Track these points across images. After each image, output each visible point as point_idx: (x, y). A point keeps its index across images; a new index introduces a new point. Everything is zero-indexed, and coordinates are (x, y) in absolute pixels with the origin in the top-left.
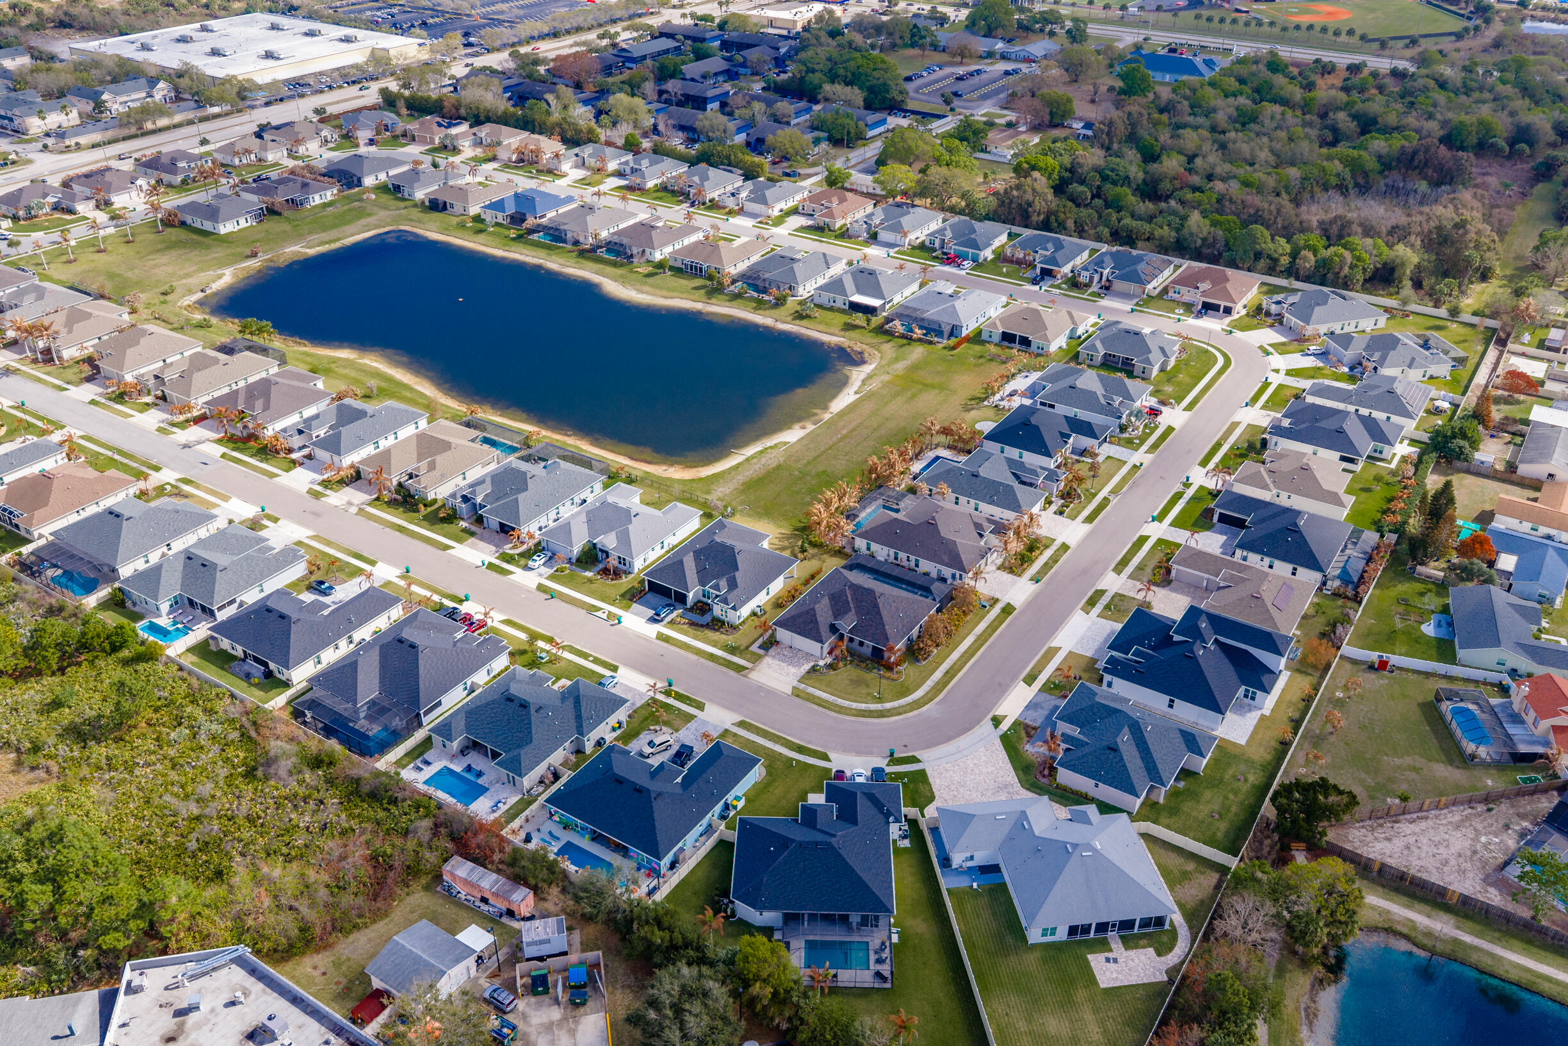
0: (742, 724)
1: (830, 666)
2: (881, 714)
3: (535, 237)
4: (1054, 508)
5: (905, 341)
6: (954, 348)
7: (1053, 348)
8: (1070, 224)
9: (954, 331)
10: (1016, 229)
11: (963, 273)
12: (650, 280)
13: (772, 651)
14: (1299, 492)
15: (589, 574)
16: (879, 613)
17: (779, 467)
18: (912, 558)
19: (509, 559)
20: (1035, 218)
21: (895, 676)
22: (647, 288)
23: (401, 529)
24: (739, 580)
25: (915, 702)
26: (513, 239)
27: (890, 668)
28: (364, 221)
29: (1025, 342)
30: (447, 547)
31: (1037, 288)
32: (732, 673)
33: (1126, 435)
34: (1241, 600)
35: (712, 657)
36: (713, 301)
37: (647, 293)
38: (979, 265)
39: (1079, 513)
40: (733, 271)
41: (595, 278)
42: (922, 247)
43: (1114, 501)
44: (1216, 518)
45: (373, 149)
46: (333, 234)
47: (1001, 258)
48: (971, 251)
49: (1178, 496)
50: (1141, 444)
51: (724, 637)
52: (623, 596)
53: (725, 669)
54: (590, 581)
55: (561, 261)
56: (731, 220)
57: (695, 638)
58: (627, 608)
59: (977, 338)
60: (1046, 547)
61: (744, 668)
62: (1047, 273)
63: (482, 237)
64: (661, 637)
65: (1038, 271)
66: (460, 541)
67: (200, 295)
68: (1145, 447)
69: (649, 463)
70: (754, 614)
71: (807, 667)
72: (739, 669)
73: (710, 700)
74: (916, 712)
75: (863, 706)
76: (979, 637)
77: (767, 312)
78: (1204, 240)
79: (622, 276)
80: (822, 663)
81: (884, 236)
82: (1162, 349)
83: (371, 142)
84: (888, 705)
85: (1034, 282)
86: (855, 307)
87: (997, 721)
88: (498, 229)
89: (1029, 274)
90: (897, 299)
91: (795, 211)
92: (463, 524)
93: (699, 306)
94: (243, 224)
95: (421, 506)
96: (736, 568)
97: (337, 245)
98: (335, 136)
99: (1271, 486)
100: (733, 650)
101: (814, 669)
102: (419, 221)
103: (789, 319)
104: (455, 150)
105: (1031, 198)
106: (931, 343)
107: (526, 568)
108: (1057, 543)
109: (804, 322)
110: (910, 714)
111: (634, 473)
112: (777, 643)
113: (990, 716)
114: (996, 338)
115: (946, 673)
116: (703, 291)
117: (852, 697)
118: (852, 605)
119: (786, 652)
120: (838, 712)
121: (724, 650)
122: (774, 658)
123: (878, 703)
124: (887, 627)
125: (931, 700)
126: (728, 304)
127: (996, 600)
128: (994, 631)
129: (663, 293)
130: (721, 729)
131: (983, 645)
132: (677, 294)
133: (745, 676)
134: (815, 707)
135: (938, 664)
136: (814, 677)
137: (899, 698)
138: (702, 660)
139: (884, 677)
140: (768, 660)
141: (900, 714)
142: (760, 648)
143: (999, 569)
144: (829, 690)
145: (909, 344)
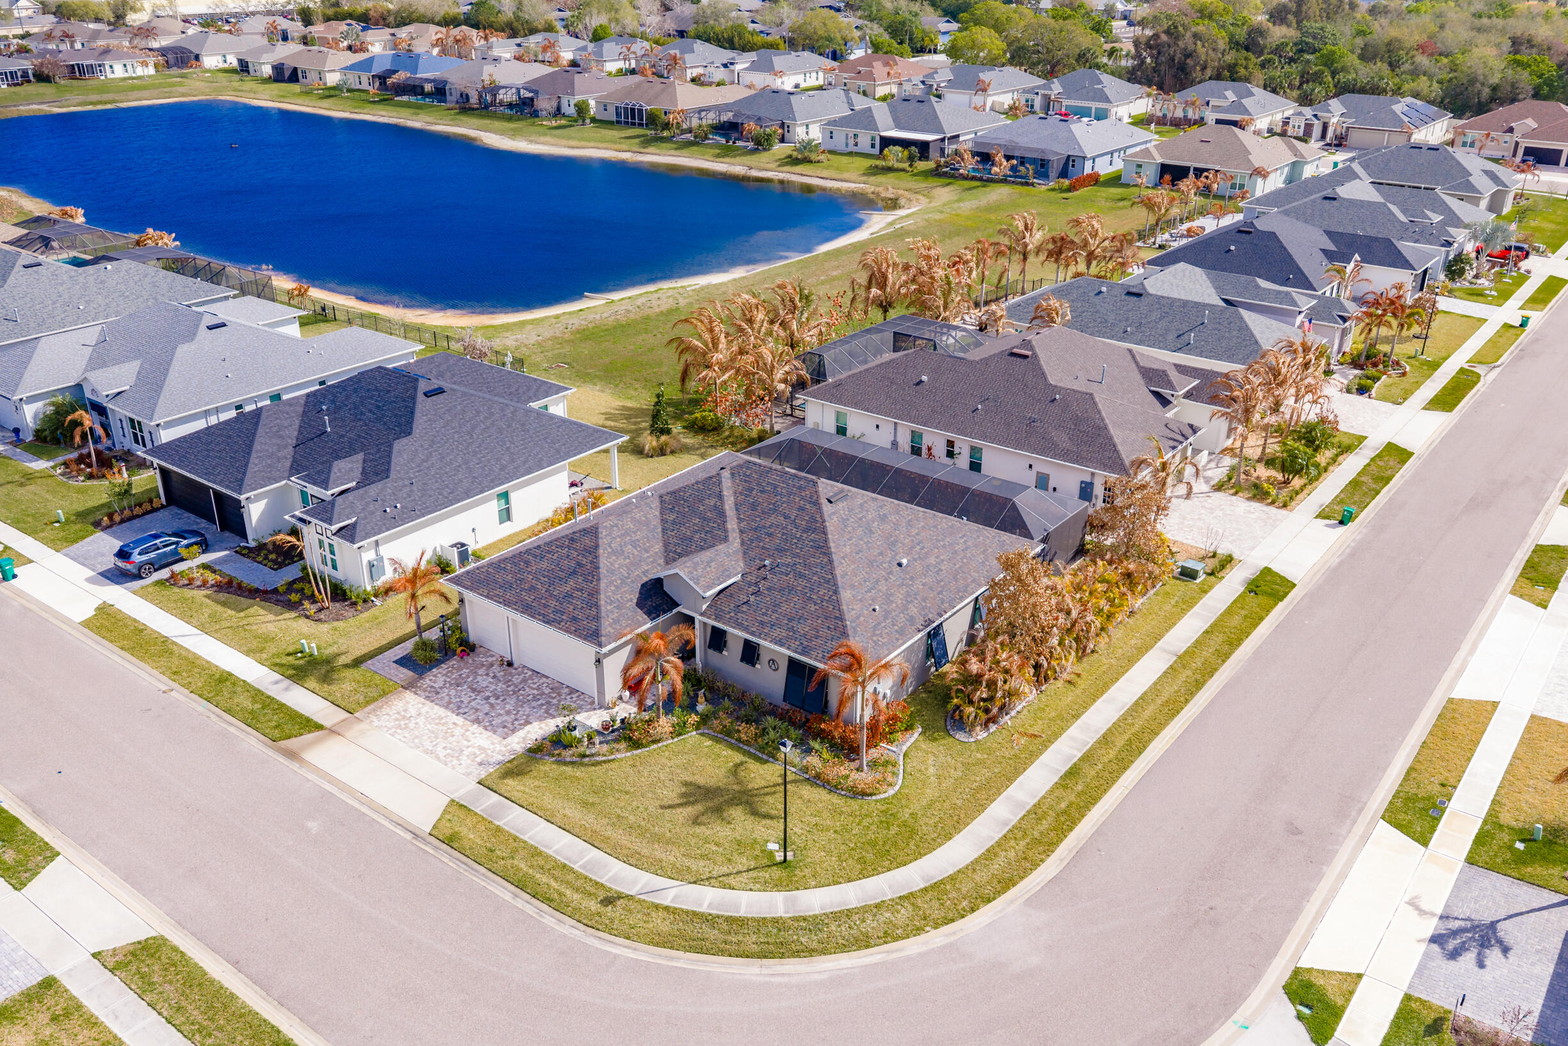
1: (625, 734)
2: (779, 940)
3: (403, 98)
4: (1342, 381)
5: (978, 183)
6: (1065, 190)
9: (1067, 168)
12: (558, 132)
13: (437, 677)
15: (42, 465)
16: (823, 548)
17: (672, 311)
18: (963, 445)
21: (861, 777)
22: (546, 140)
24: (398, 459)
25: (936, 889)
26: (374, 102)
27: (848, 749)
32: (252, 742)
33: (1462, 286)
36: (651, 149)
39: (1410, 391)
41: (472, 133)
43: (1488, 378)
46: (108, 96)
47: (1145, 121)
48: (1095, 105)
50: (1504, 296)
51: (304, 625)
52: (82, 514)
53: (235, 729)
55: (429, 119)
57: (209, 626)
58: (61, 542)
59: (1112, 181)
60: (1346, 449)
61: (309, 725)
63: (329, 103)
64: (104, 619)
68: (1515, 302)
71: (539, 729)
73: (87, 841)
74: (935, 938)
75: (706, 898)
76: (1183, 660)
77: (738, 159)
78: (1495, 89)
79: (514, 130)
80: (594, 719)
84: (817, 900)
87: (1315, 1001)
88: (358, 96)
93: (624, 156)
96: (405, 427)
100: (308, 669)
101: (558, 743)
102: (252, 92)
103: (773, 166)
105: (1191, 47)
106: (1025, 184)
108: (1376, 444)
109: (799, 169)
110: (912, 946)
112: (468, 647)
113: (1277, 973)
114: (1149, 174)
115: (1073, 773)
116: (637, 140)
117: (672, 856)
118: (732, 524)
119: (483, 681)
120: (591, 922)
121: (276, 666)
122: (433, 695)
123: (778, 886)
124: (846, 595)
125: (1006, 883)
126: (673, 152)
127: (1227, 561)
128: (1234, 643)
129: (572, 143)
130: (26, 979)
131: (1199, 685)
132: (592, 144)
133: (292, 755)
134: (504, 892)
135: (1040, 742)
136: (547, 766)
137: (867, 870)
138: (180, 695)
139: (818, 780)
140: (410, 703)
141: (863, 942)
142: (403, 662)
143: (1219, 487)
144: (590, 820)
145: (984, 186)
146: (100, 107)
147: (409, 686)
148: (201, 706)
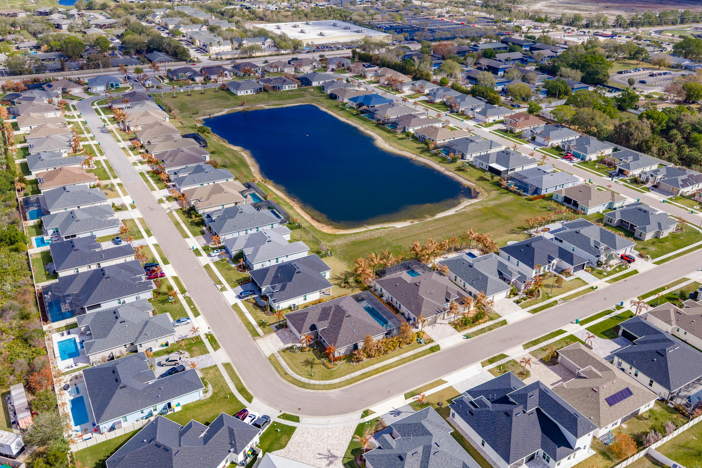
0: (227, 366)
1: (302, 349)
2: (304, 385)
3: (363, 115)
4: (516, 298)
6: (531, 200)
7: (591, 211)
8: (654, 149)
9: (537, 191)
10: (619, 147)
11: (572, 164)
12: (400, 141)
13: (280, 331)
14: (693, 332)
15: (233, 266)
16: (341, 326)
17: (379, 238)
18: (398, 302)
19: (206, 249)
20: (632, 143)
21: (330, 366)
22: (395, 144)
23: (177, 224)
24: (287, 287)
25: (329, 385)
26: (354, 115)
27: (331, 361)
28: (298, 99)
29: (576, 204)
30: (188, 237)
31: (610, 179)
32: (250, 336)
33: (600, 269)
34: (583, 389)
35: (248, 324)
36: (422, 155)
37: (393, 147)
38: (584, 162)
39: (531, 305)
40: (439, 142)
41: (375, 136)
42: (558, 148)
43: (560, 305)
44: (620, 332)
45: (332, 73)
46: (281, 102)
47: (601, 161)
48: (582, 153)
49: (609, 312)
50: (606, 276)
51: (264, 315)
52: (237, 281)
53: (248, 333)
54: (230, 269)
55: (366, 127)
56: (466, 122)
57: (250, 312)
58: (233, 287)
59: (550, 198)
60: (491, 319)
61: (258, 335)
62: (621, 172)
63: (341, 113)
64: (235, 306)
65: (617, 170)
66: (195, 234)
67: (208, 117)
68: (608, 279)
69: (318, 221)
70: (290, 308)
71: (290, 345)
72: (255, 334)
73: (224, 347)
74: (324, 391)
75: (298, 377)
76: (402, 359)
77: (445, 165)
79: (388, 137)
80: (299, 345)
81: (539, 139)
82: (659, 225)
83: (333, 70)
84: (312, 382)
85: (611, 176)
86: (492, 170)
87: (366, 413)
88: (351, 110)
89: (611, 170)
90: (518, 170)
91: (502, 122)
92: (204, 228)
93: (413, 156)
94: (249, 93)
95: (193, 216)
96: (290, 280)
97: (280, 106)
98: (320, 66)
99: (674, 322)
100: (262, 324)
101: (291, 348)
102: (322, 102)
103: (453, 170)
104: (364, 77)
106: (519, 194)
107: (209, 255)
108: (501, 319)
109: (460, 173)
110: (320, 391)
111: (304, 225)
112: (286, 327)
113: (365, 409)
114: (560, 200)
115: (363, 374)
116: (420, 150)
117: (297, 370)
118: (330, 317)
119: (286, 334)
120: (282, 376)
121: (258, 323)
122: (278, 334)
123: (309, 378)
124: (340, 335)
125: (340, 387)
126: (428, 158)
127: (431, 341)
128: (414, 359)
129: (401, 148)
130: (213, 364)
131: (400, 364)
132: (407, 149)
133: (254, 340)
134: (273, 369)
135: (363, 367)
136: (288, 352)
137: (322, 379)
138: (242, 324)
139: (324, 364)
140: (274, 335)
141: (314, 389)
142: (276, 327)
143: (450, 323)
144: (289, 361)
145: (507, 193)
146: (278, 107)
147: (275, 332)
148: (245, 327)
